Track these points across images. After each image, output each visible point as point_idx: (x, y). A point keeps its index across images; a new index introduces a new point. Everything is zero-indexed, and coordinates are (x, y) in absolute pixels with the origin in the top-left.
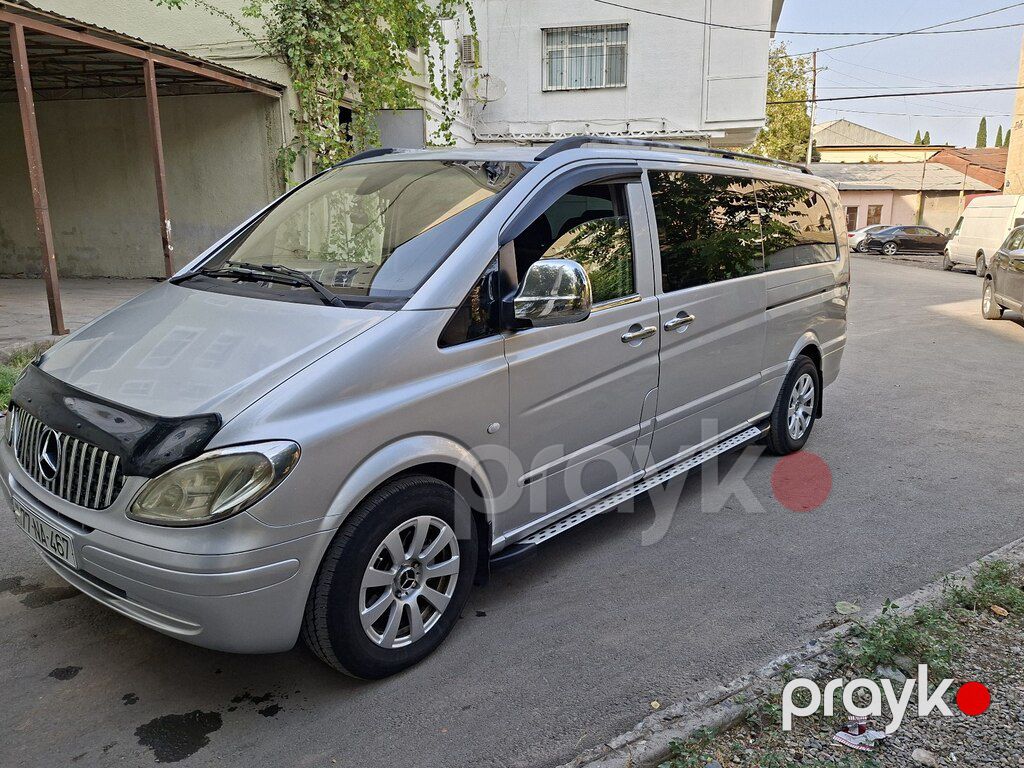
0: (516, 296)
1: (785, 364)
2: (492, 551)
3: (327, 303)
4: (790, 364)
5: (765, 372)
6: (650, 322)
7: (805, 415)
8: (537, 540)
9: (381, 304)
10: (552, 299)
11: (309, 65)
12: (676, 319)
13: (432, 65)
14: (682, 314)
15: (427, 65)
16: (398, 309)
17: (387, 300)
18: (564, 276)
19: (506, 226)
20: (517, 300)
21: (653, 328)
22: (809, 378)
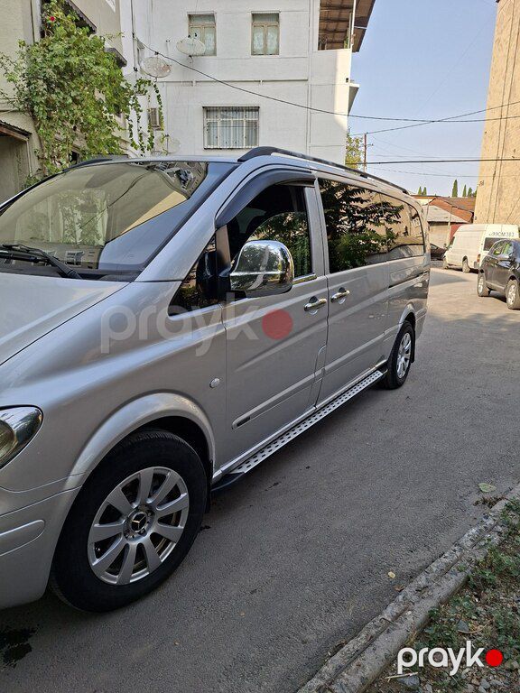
0: (231, 271)
1: (396, 327)
2: (213, 482)
3: (64, 275)
4: (400, 326)
5: (387, 332)
6: (322, 295)
7: (406, 360)
8: (245, 470)
9: (115, 276)
10: (261, 274)
11: (49, 118)
12: (338, 294)
13: (131, 126)
14: (342, 290)
15: (128, 126)
16: (132, 280)
17: (121, 273)
18: (270, 254)
19: (220, 211)
20: (233, 274)
21: (325, 300)
22: (408, 335)
